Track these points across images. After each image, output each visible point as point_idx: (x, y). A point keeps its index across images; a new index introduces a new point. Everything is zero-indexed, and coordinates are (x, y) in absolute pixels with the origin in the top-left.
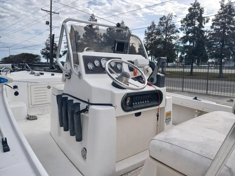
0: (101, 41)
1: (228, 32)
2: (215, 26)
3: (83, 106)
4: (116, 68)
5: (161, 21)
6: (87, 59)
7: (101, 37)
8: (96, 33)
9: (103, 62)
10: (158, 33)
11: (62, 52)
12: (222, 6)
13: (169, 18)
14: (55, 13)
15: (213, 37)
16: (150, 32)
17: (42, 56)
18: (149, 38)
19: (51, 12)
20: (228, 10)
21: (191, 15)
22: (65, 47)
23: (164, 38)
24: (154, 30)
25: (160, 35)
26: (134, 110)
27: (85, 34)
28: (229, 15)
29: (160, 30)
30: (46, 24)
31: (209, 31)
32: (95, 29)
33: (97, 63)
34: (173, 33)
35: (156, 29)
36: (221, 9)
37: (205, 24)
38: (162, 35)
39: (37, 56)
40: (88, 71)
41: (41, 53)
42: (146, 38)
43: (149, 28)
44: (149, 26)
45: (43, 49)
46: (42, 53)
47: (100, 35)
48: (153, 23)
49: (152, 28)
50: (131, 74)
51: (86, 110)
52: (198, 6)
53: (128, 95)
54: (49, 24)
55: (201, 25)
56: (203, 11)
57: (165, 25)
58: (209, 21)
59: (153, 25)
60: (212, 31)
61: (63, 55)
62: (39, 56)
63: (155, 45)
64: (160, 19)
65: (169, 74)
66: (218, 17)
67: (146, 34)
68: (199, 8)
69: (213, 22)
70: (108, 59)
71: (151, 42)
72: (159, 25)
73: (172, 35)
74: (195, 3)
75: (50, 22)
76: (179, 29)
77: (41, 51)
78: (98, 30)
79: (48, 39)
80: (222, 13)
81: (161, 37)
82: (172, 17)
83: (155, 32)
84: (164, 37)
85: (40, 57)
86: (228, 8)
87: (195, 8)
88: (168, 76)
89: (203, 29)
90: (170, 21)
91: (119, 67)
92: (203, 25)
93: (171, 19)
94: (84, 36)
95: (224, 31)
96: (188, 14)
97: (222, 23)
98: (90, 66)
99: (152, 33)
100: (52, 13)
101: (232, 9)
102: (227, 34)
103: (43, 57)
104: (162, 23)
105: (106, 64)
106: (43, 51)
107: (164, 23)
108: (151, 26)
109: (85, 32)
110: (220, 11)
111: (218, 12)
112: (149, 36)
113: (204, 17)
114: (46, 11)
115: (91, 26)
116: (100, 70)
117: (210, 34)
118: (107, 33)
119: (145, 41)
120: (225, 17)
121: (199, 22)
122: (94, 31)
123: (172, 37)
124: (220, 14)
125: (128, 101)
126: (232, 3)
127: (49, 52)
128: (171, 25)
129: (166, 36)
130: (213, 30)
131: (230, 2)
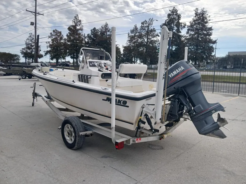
0: (85, 41)
1: (201, 38)
2: (190, 32)
3: (89, 77)
4: (99, 65)
5: (143, 25)
6: (90, 62)
7: (85, 38)
8: (80, 34)
9: (95, 63)
10: (140, 36)
11: (44, 52)
12: (196, 14)
13: (150, 22)
14: (40, 14)
15: (188, 42)
16: (133, 35)
17: (22, 55)
18: (132, 41)
19: (35, 13)
20: (201, 18)
21: (170, 20)
22: (47, 47)
23: (145, 42)
24: (136, 33)
25: (142, 38)
26: (105, 78)
27: (69, 34)
28: (202, 22)
29: (142, 34)
30: (31, 25)
31: (185, 36)
32: (78, 30)
33: (93, 63)
34: (154, 37)
35: (139, 33)
36: (195, 17)
37: (182, 29)
38: (143, 39)
39: (16, 55)
40: (90, 66)
41: (20, 52)
42: (129, 40)
43: (132, 31)
44: (132, 29)
45: (23, 49)
46: (22, 53)
47: (84, 35)
48: (136, 27)
49: (134, 31)
50: (105, 68)
51: (90, 78)
52: (176, 12)
53: (103, 74)
54: (33, 25)
55: (178, 31)
56: (180, 17)
57: (146, 29)
58: (186, 27)
59: (136, 28)
60: (187, 37)
61: (45, 56)
62: (18, 55)
63: (137, 48)
64: (142, 23)
65: (150, 76)
66: (192, 23)
67: (129, 36)
68: (176, 14)
69: (188, 28)
70: (97, 62)
71: (134, 45)
72: (141, 29)
73: (152, 39)
74: (173, 9)
75: (34, 22)
76: (159, 33)
77: (20, 51)
78: (82, 31)
79: (28, 38)
80: (196, 20)
81: (143, 40)
82: (152, 22)
83: (138, 35)
84: (146, 40)
85: (19, 57)
86: (202, 16)
87: (173, 14)
88: (150, 77)
89: (180, 34)
90: (151, 25)
91: (100, 65)
92: (181, 30)
93: (151, 23)
94: (67, 36)
95: (198, 37)
96: (167, 20)
97: (197, 29)
98: (91, 64)
99: (135, 36)
100: (37, 14)
101: (204, 17)
102: (200, 39)
103: (23, 57)
104: (143, 27)
105: (96, 64)
106: (23, 50)
107: (145, 27)
108: (134, 29)
109: (69, 32)
110: (195, 18)
111: (193, 19)
112: (132, 38)
113: (182, 23)
114: (31, 12)
115: (75, 27)
116: (94, 66)
117: (186, 39)
118: (91, 34)
119: (128, 44)
120: (199, 24)
121: (177, 27)
122: (78, 31)
123: (152, 40)
124: (194, 21)
125: (103, 76)
126: (204, 12)
127: (29, 51)
128: (151, 29)
129: (147, 39)
130: (188, 35)
131: (203, 10)
